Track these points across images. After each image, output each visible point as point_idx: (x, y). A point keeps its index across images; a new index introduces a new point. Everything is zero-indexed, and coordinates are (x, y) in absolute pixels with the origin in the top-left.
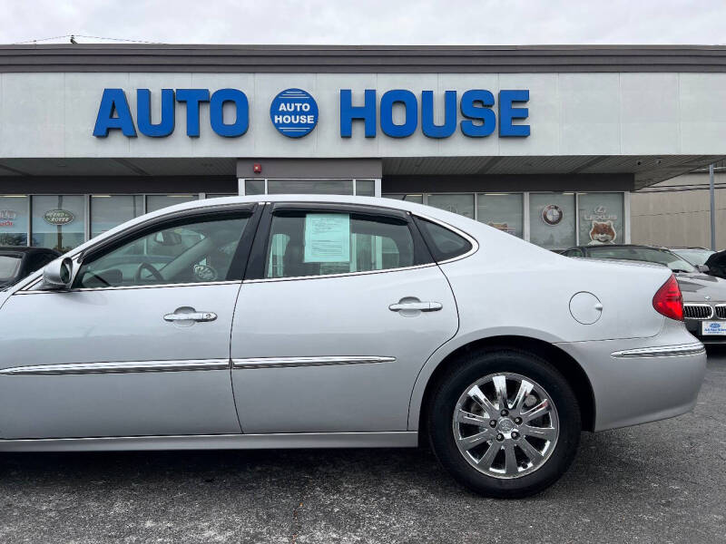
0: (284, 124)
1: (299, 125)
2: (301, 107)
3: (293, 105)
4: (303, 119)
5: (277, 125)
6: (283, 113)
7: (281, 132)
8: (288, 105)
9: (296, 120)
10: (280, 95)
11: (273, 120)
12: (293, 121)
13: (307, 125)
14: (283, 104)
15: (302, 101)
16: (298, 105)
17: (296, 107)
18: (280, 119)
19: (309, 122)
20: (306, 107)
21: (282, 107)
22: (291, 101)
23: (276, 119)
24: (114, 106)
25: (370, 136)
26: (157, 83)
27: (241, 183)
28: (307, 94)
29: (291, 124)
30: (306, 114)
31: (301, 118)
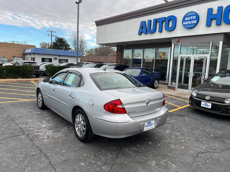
0: (186, 25)
1: (191, 24)
3: (190, 17)
4: (193, 22)
5: (184, 25)
6: (186, 21)
7: (185, 27)
8: (188, 18)
9: (190, 23)
10: (186, 14)
11: (183, 24)
12: (189, 23)
13: (194, 24)
14: (186, 18)
15: (193, 15)
16: (192, 17)
17: (191, 18)
19: (195, 23)
20: (194, 18)
21: (186, 19)
23: (184, 23)
24: (143, 26)
25: (219, 24)
26: (152, 17)
27: (173, 45)
28: (195, 13)
29: (189, 24)
30: (194, 20)
31: (192, 22)
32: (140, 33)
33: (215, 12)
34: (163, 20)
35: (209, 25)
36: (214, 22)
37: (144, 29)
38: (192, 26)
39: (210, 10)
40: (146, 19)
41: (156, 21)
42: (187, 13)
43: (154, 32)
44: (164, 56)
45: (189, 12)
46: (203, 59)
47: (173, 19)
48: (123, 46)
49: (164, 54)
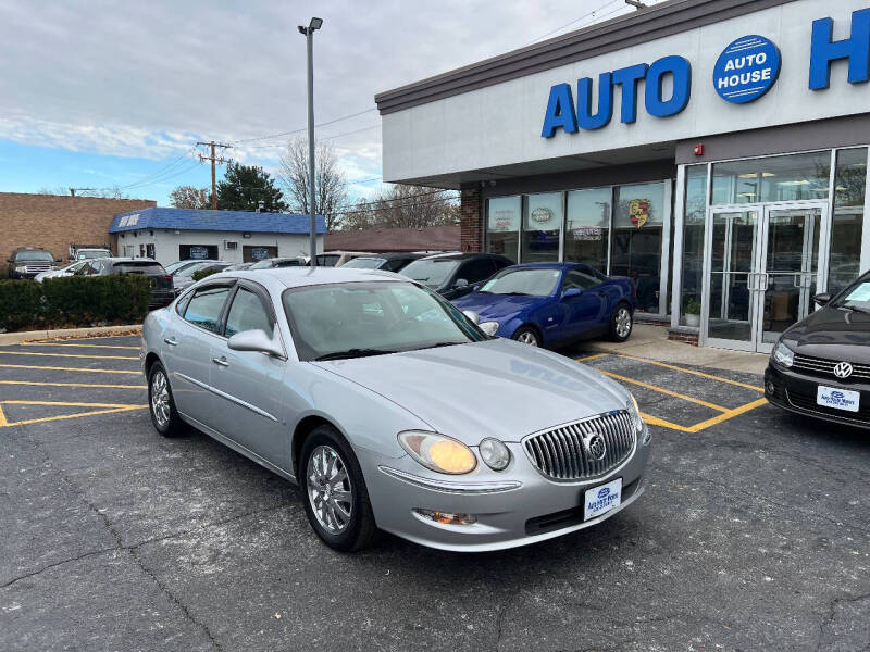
0: (730, 89)
1: (751, 85)
2: (754, 59)
3: (743, 59)
5: (721, 92)
6: (730, 73)
7: (725, 98)
8: (737, 61)
9: (745, 79)
10: (728, 49)
11: (716, 86)
12: (743, 82)
13: (761, 82)
14: (730, 62)
15: (755, 51)
16: (750, 58)
17: (747, 61)
18: (726, 82)
19: (764, 78)
20: (761, 59)
21: (730, 65)
22: (740, 55)
23: (720, 82)
24: (558, 104)
25: (858, 80)
27: (681, 170)
28: (764, 40)
29: (740, 86)
30: (760, 68)
31: (754, 75)
32: (550, 132)
33: (842, 32)
34: (640, 75)
35: (820, 83)
36: (840, 74)
37: (563, 114)
38: (755, 91)
39: (823, 28)
40: (570, 74)
41: (610, 80)
42: (733, 44)
43: (603, 122)
44: (645, 216)
45: (740, 40)
46: (802, 219)
47: (677, 68)
48: (483, 184)
49: (645, 206)
